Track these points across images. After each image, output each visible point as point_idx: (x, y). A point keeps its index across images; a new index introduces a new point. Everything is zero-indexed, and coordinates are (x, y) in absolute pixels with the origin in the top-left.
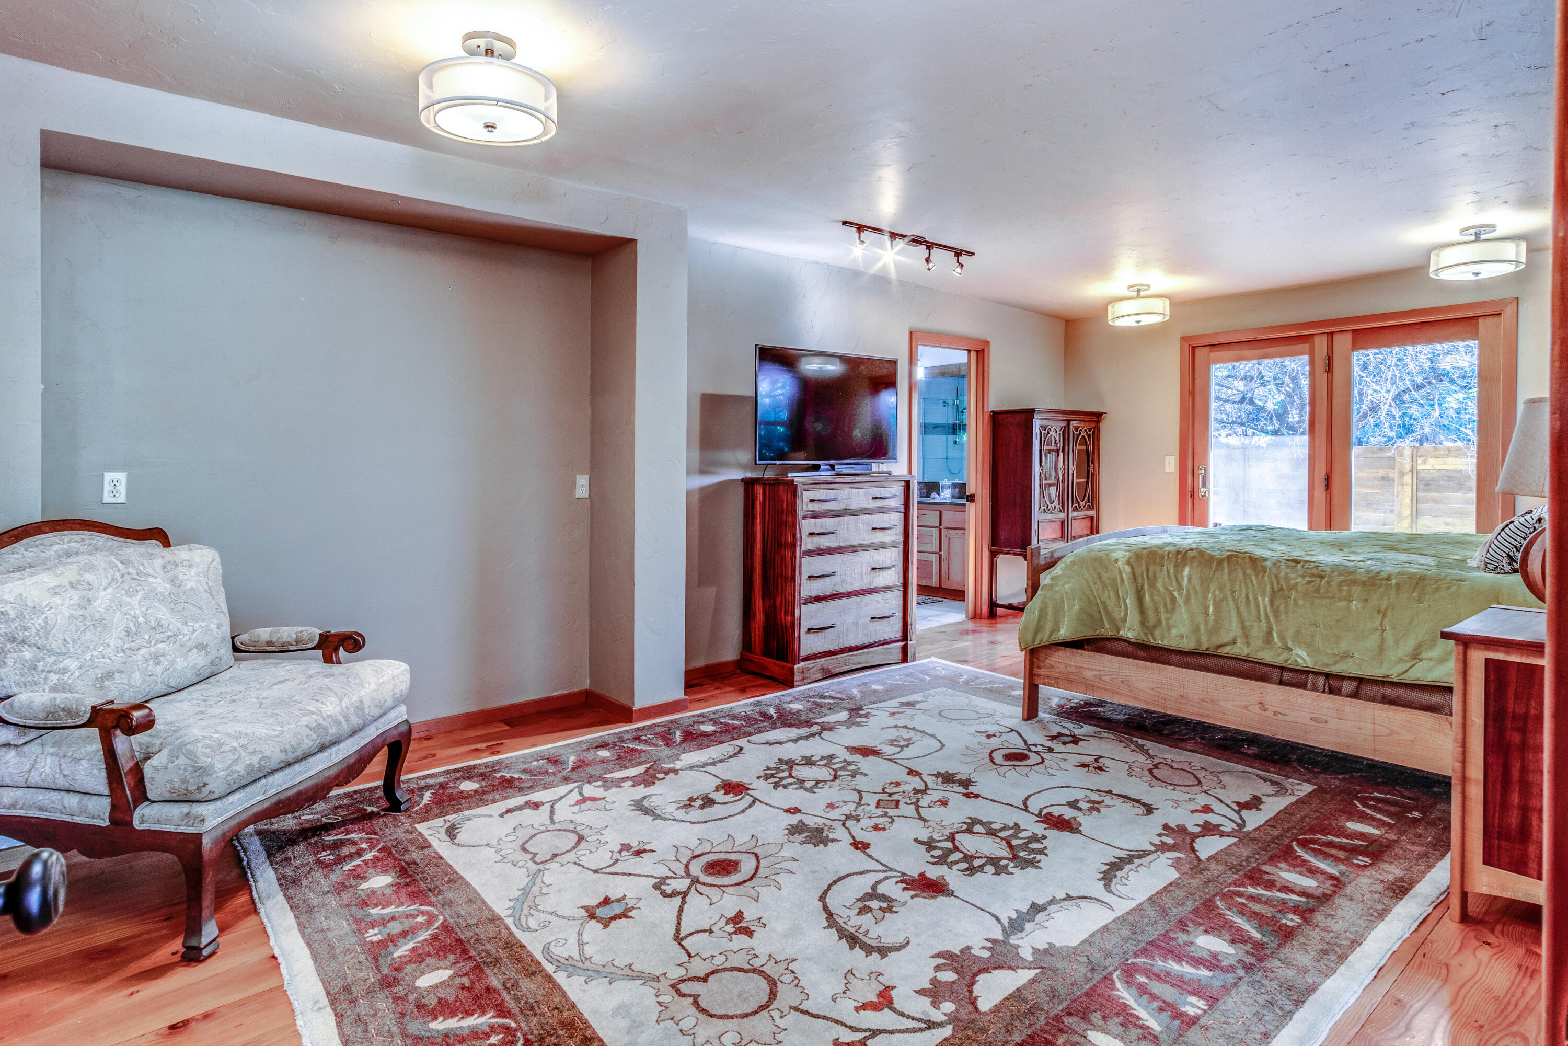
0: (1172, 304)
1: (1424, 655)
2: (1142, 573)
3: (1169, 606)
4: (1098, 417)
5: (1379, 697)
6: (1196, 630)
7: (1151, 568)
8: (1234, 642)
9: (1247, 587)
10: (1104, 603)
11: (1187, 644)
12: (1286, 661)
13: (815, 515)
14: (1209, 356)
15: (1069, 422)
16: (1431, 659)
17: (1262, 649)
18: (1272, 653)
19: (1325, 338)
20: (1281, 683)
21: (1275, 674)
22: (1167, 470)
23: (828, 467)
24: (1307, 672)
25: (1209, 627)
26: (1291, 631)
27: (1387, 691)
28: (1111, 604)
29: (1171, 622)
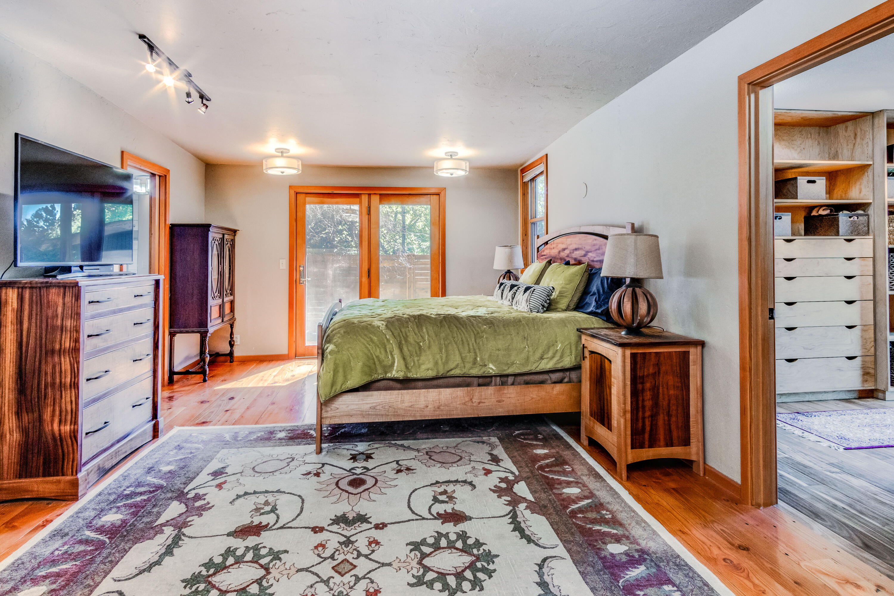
0: (303, 165)
1: (545, 356)
2: (399, 334)
3: (418, 353)
4: (235, 232)
5: (522, 382)
6: (436, 363)
7: (403, 330)
8: (457, 367)
9: (461, 334)
10: (377, 357)
11: (431, 374)
12: (484, 373)
13: (93, 317)
14: (305, 199)
15: (223, 235)
16: (548, 358)
17: (471, 368)
18: (477, 370)
19: (367, 196)
20: (479, 385)
21: (476, 381)
22: (281, 268)
23: (78, 269)
24: (491, 377)
25: (443, 361)
26: (486, 357)
27: (526, 378)
28: (382, 357)
29: (421, 361)
